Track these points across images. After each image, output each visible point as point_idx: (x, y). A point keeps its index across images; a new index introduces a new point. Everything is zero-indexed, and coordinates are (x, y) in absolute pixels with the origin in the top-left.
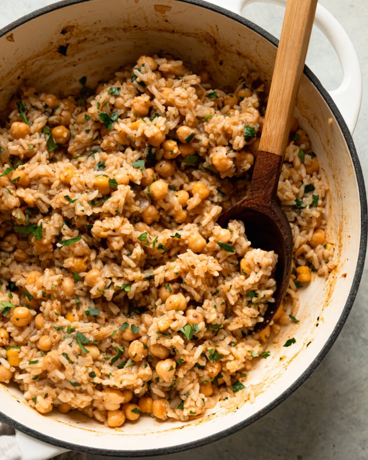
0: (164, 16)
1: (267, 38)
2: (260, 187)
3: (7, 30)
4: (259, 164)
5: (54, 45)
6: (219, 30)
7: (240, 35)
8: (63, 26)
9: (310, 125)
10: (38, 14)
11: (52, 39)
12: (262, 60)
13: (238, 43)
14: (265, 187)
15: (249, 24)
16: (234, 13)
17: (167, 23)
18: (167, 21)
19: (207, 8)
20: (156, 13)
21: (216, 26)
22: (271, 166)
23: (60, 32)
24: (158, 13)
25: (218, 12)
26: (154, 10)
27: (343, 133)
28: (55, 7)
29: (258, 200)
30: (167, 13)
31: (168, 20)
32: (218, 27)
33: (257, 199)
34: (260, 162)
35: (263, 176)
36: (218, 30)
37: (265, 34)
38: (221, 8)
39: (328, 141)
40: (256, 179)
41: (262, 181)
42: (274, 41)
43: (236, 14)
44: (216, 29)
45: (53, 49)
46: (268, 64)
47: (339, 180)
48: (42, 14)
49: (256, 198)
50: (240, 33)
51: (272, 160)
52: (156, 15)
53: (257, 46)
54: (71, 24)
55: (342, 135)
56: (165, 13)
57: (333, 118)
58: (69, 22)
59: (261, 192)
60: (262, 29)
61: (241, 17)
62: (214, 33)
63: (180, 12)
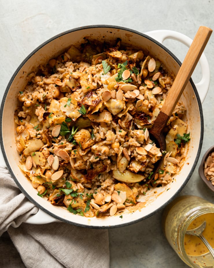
0: (129, 39)
1: (172, 56)
3: (61, 35)
7: (160, 52)
8: (85, 36)
9: (184, 95)
10: (75, 30)
11: (79, 40)
12: (168, 64)
13: (159, 55)
15: (165, 49)
16: (160, 43)
18: (129, 40)
19: (148, 39)
21: (151, 47)
22: (163, 119)
23: (83, 38)
24: (126, 37)
25: (153, 41)
26: (125, 35)
27: (198, 103)
28: (83, 28)
30: (130, 37)
31: (130, 40)
32: (152, 47)
36: (151, 48)
37: (171, 54)
38: (154, 40)
39: (191, 104)
40: (156, 123)
41: (158, 124)
44: (150, 47)
45: (79, 44)
46: (170, 66)
47: (192, 122)
48: (77, 30)
49: (154, 130)
51: (165, 117)
53: (167, 58)
54: (88, 36)
55: (198, 104)
56: (129, 37)
57: (195, 96)
58: (88, 35)
59: (157, 129)
60: (171, 52)
61: (162, 45)
62: (149, 49)
63: (136, 38)
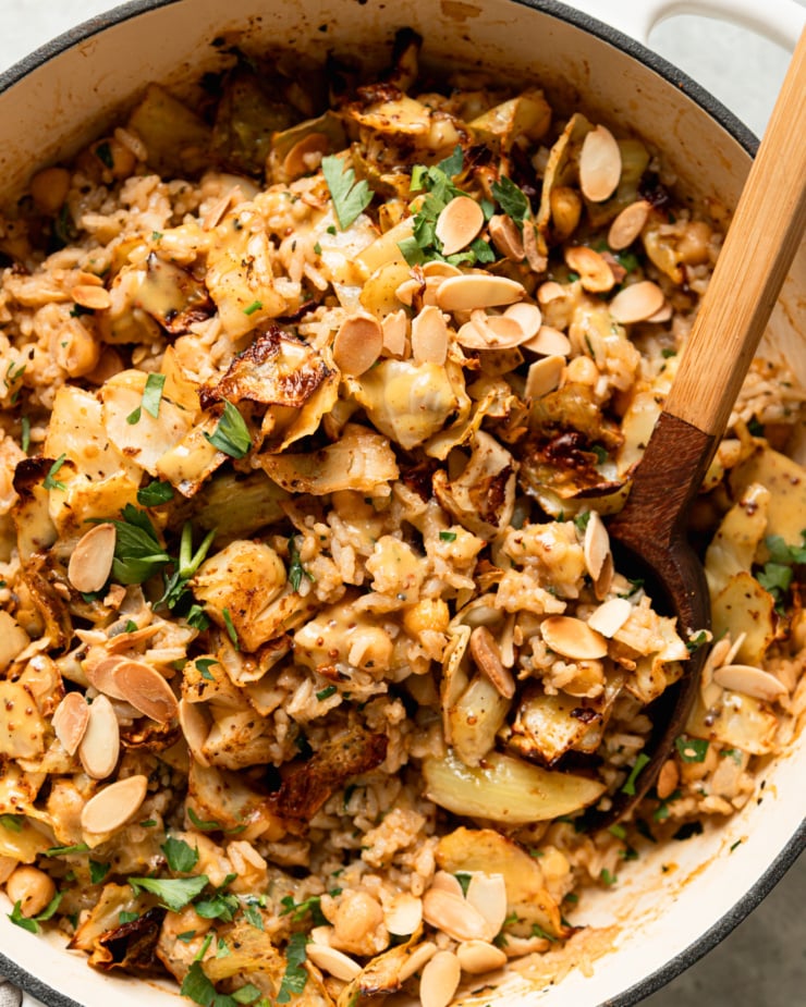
0: (462, 28)
1: (705, 108)
2: (651, 497)
3: (85, 32)
4: (658, 444)
5: (191, 70)
6: (592, 71)
7: (639, 91)
8: (219, 29)
9: (786, 318)
11: (189, 56)
12: (687, 153)
13: (634, 106)
14: (663, 500)
15: (664, 70)
16: (632, 40)
17: (467, 42)
18: (466, 38)
19: (568, 20)
20: (442, 16)
21: (586, 63)
22: (683, 454)
23: (211, 40)
24: (449, 19)
25: (592, 33)
26: (439, 11)
29: (642, 528)
30: (469, 21)
31: (471, 35)
32: (590, 66)
33: (639, 524)
34: (661, 440)
35: (662, 475)
36: (588, 71)
37: (701, 98)
38: (602, 25)
40: (646, 477)
41: (658, 484)
42: (720, 117)
43: (637, 43)
44: (582, 70)
45: (189, 78)
46: (700, 164)
49: (637, 521)
50: (640, 87)
51: (690, 440)
52: (443, 22)
53: (677, 121)
54: (235, 27)
56: (464, 19)
58: (234, 22)
59: (650, 511)
60: (696, 85)
61: (648, 51)
62: (578, 78)
63: (500, 22)
